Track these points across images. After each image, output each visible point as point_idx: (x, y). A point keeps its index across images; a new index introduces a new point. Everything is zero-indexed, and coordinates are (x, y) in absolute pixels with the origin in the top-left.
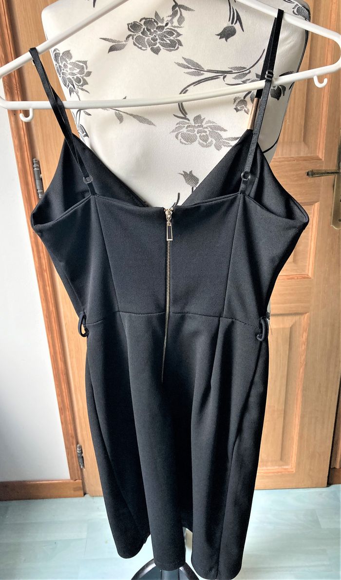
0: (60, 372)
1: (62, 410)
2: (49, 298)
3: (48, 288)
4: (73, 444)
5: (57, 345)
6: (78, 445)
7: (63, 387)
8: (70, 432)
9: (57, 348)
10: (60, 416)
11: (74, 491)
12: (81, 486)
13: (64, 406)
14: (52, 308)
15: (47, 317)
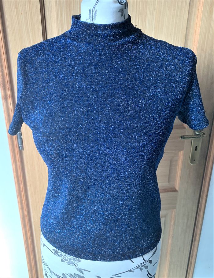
1: (30, 271)
2: (24, 208)
3: (23, 201)
5: (28, 234)
9: (28, 236)
14: (26, 213)
15: (22, 219)
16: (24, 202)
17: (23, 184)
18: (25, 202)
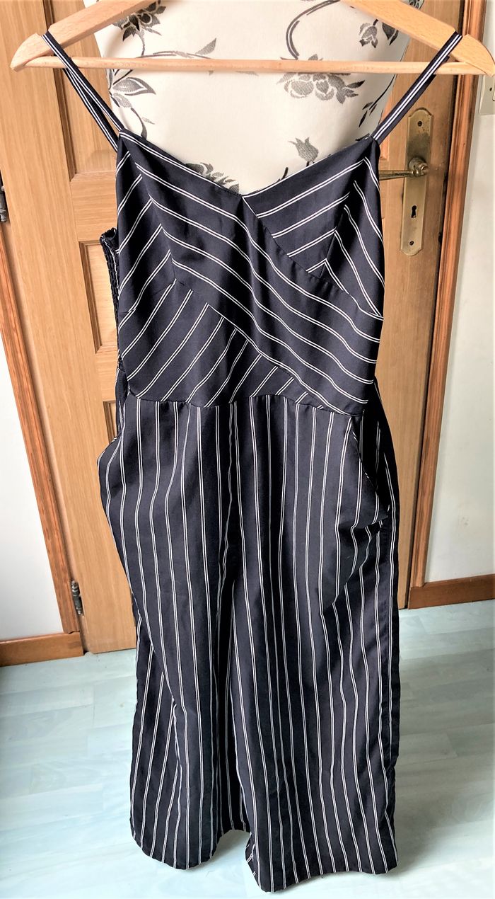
0: (43, 477)
1: (48, 532)
2: (23, 373)
4: (65, 581)
5: (37, 439)
6: (73, 582)
7: (48, 499)
8: (61, 563)
9: (37, 443)
10: (46, 541)
11: (71, 648)
12: (80, 640)
13: (51, 527)
14: (27, 384)
15: (19, 398)
16: (21, 357)
17: (14, 309)
18: (24, 356)
